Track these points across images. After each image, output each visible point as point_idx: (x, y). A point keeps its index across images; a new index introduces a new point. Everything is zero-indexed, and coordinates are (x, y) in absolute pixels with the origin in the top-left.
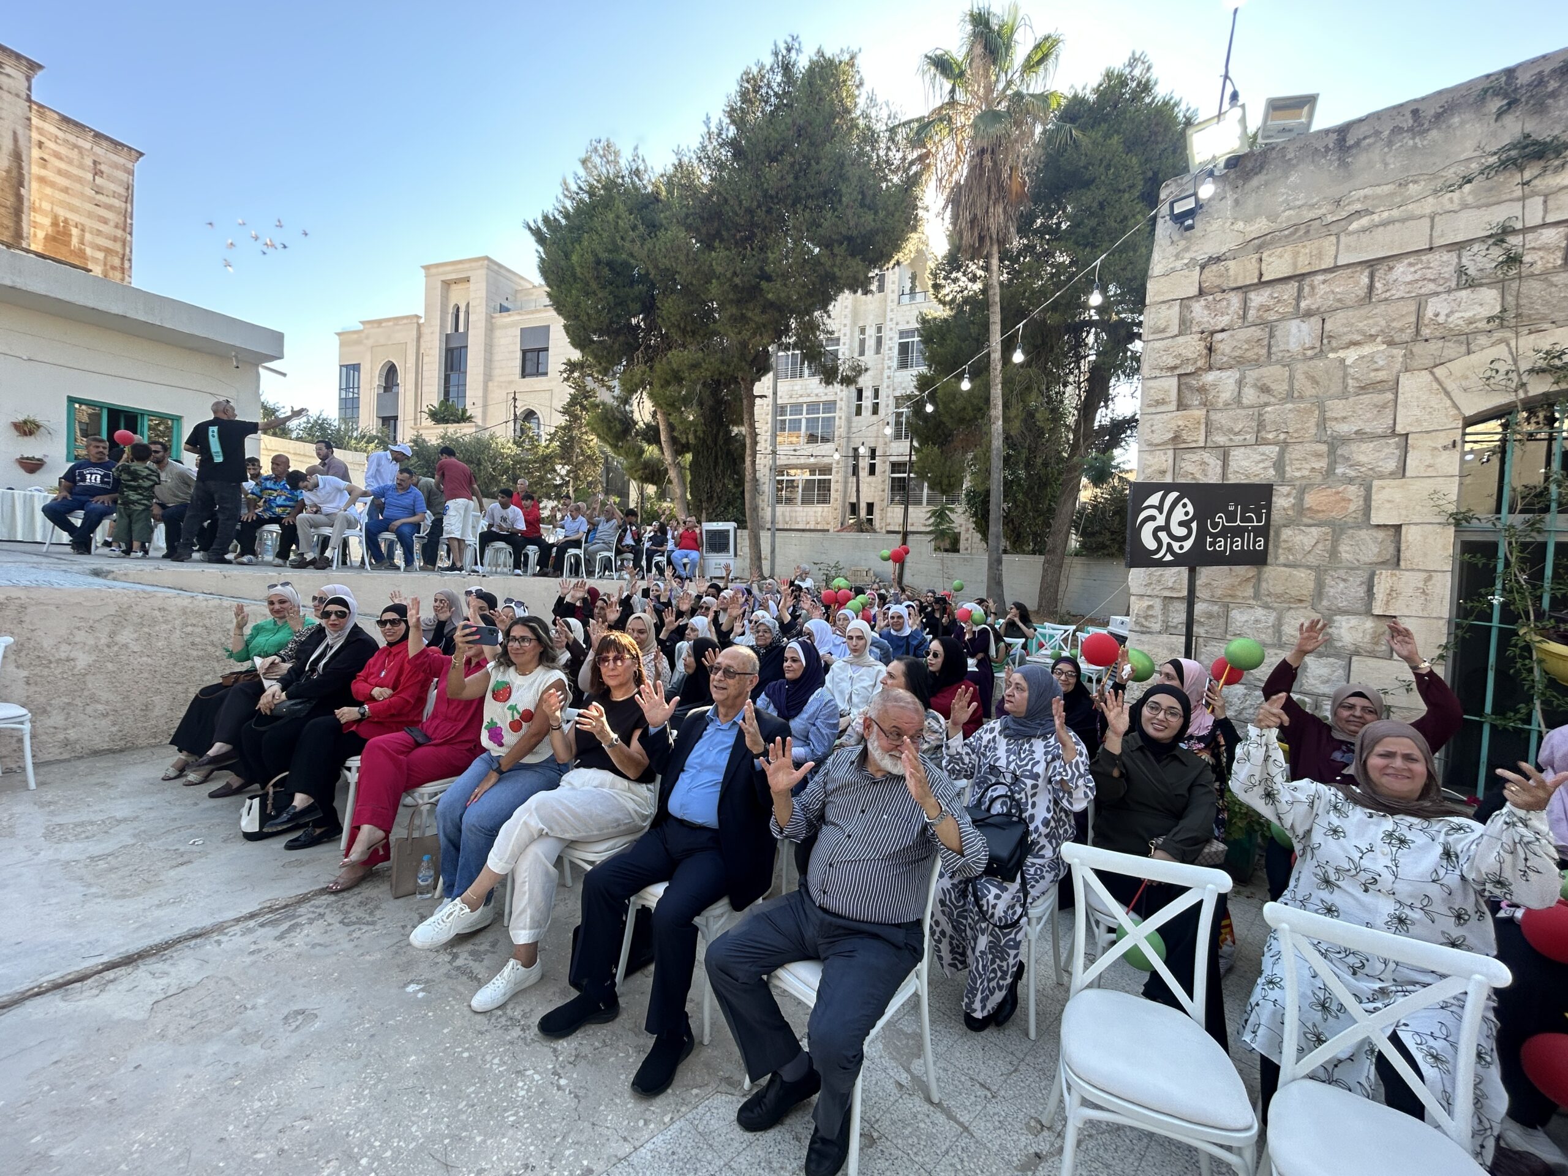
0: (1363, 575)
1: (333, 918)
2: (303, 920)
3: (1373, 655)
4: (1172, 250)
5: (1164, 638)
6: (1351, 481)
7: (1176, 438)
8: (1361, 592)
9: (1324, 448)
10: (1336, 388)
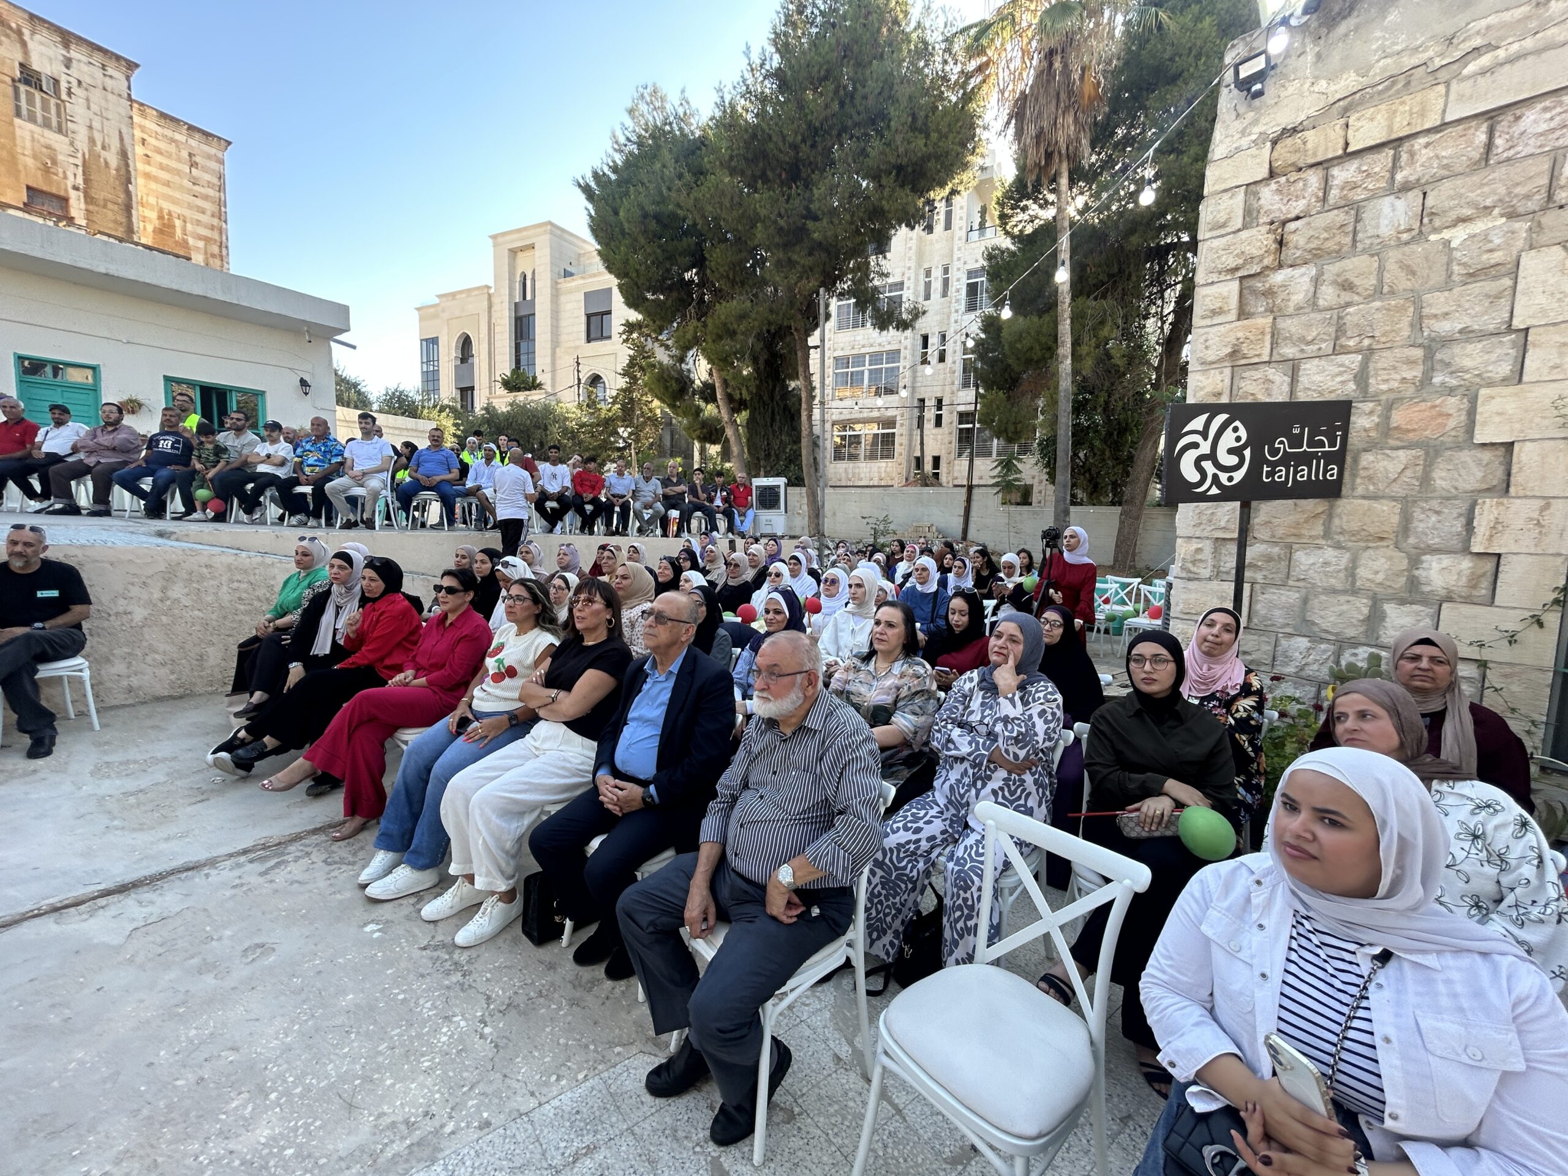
0: (1463, 506)
1: (317, 857)
2: (290, 858)
3: (1469, 600)
4: (1238, 125)
5: (1215, 585)
6: (1451, 391)
7: (1234, 354)
8: (1459, 526)
9: (1418, 353)
10: (1437, 278)
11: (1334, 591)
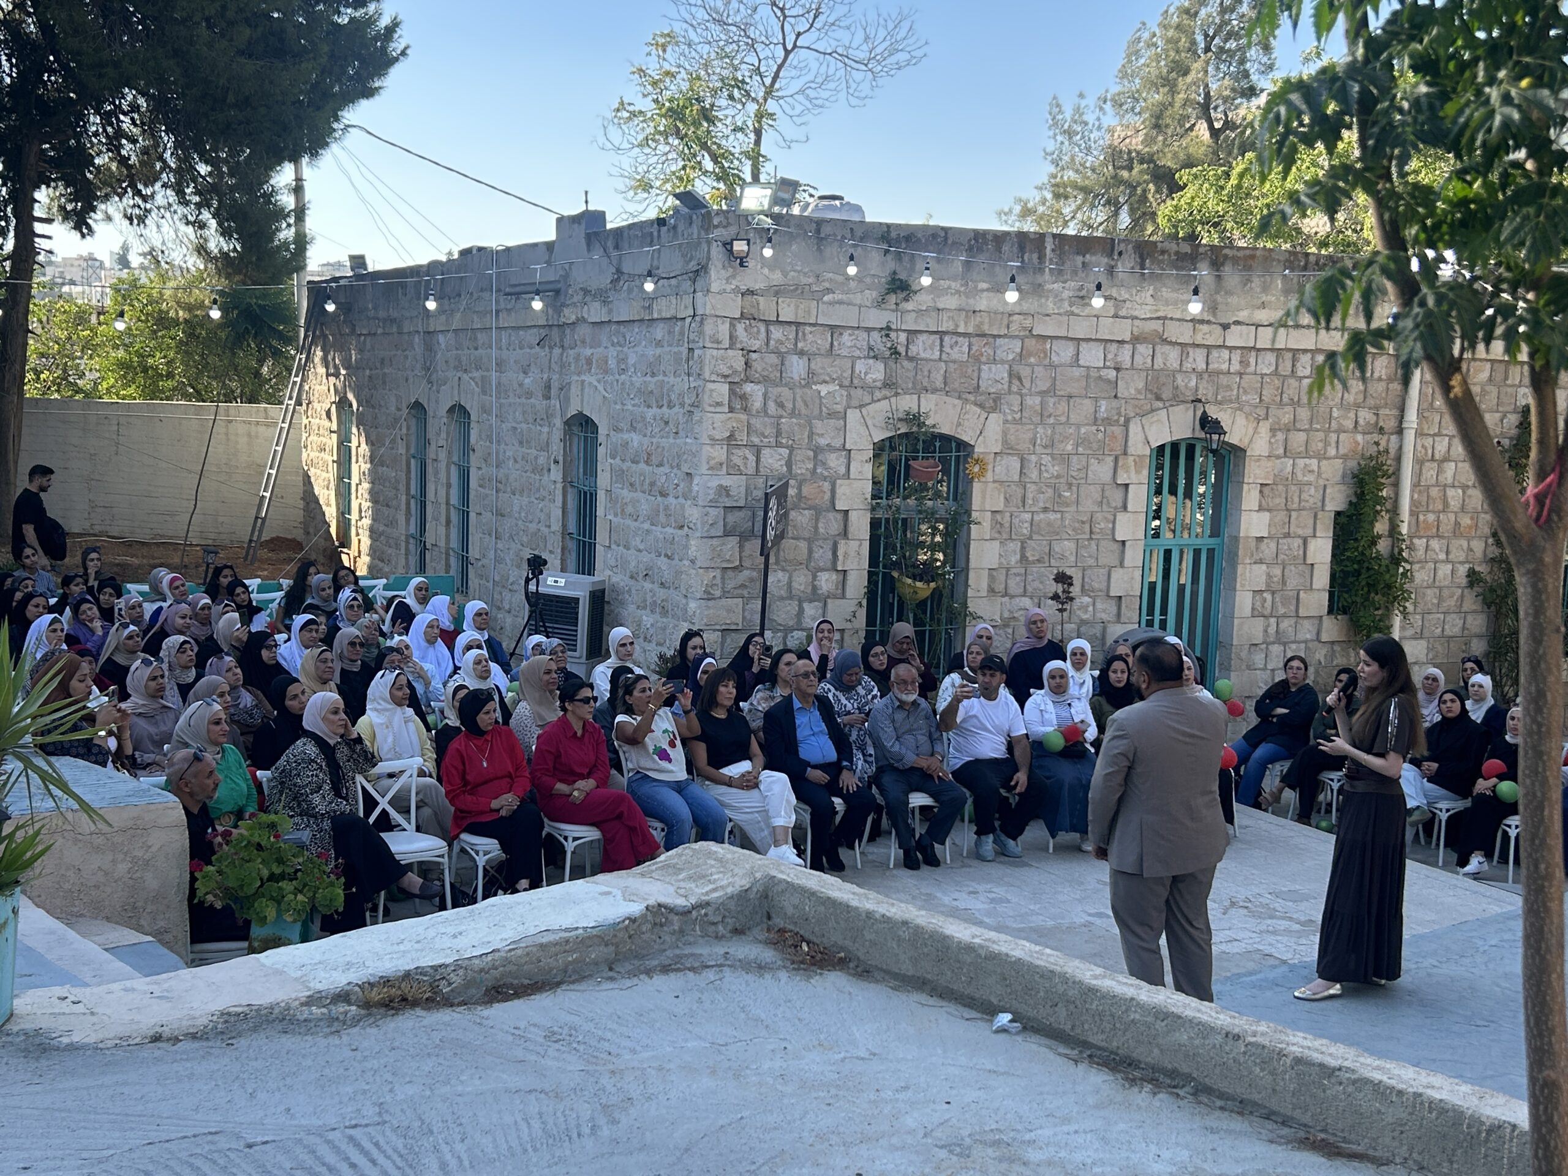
4: (724, 273)
6: (825, 479)
7: (731, 437)
8: (830, 555)
9: (811, 454)
10: (816, 412)
11: (782, 598)
